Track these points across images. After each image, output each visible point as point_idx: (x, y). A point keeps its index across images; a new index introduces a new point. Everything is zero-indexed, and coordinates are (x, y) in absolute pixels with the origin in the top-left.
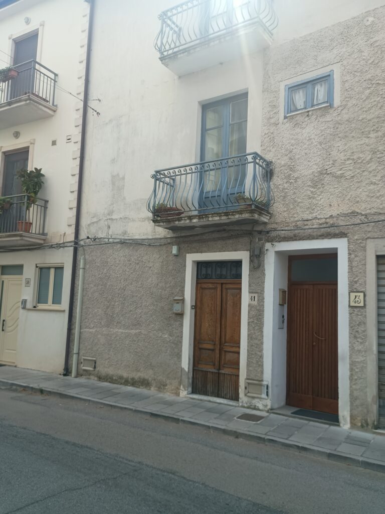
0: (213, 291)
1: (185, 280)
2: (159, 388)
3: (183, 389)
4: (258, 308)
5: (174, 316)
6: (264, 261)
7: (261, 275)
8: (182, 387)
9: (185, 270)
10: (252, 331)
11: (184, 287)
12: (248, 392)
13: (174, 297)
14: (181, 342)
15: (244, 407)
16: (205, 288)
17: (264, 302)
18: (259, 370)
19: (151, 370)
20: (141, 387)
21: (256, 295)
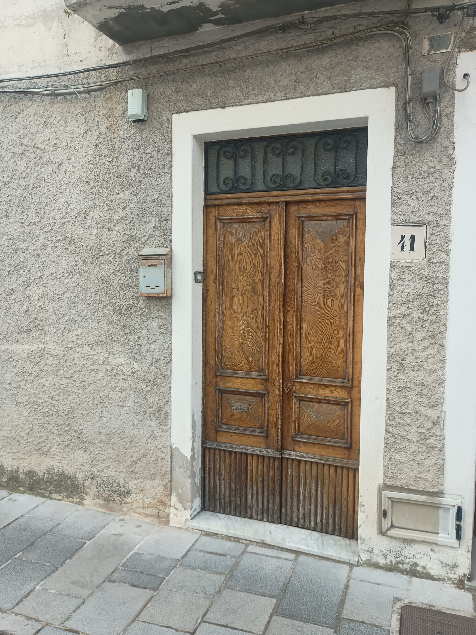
0: (258, 226)
1: (170, 197)
2: (107, 500)
3: (179, 506)
4: (426, 272)
5: (141, 303)
6: (450, 116)
7: (438, 167)
8: (174, 498)
9: (171, 167)
10: (404, 346)
11: (168, 218)
12: (392, 526)
13: (138, 249)
14: (167, 377)
15: (376, 566)
16: (232, 221)
17: (447, 253)
18: (428, 463)
19: (81, 452)
20: (54, 495)
21: (419, 233)
